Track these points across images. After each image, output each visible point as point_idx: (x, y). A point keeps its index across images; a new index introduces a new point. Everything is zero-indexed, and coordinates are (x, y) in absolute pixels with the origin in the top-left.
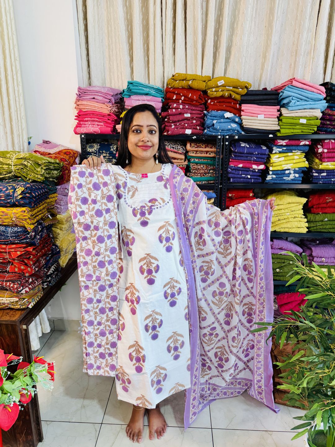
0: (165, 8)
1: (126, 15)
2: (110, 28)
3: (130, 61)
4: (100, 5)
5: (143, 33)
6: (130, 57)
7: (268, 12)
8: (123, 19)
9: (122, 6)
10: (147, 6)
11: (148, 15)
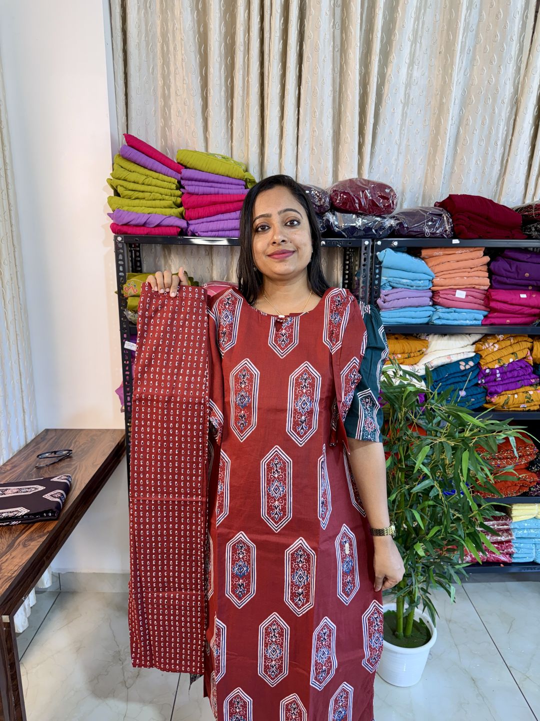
0: (269, 12)
1: (196, 25)
2: (165, 48)
3: (203, 106)
4: (150, 7)
5: (226, 58)
6: (202, 99)
7: (445, 27)
8: (191, 33)
9: (189, 9)
10: (233, 10)
11: (235, 27)
